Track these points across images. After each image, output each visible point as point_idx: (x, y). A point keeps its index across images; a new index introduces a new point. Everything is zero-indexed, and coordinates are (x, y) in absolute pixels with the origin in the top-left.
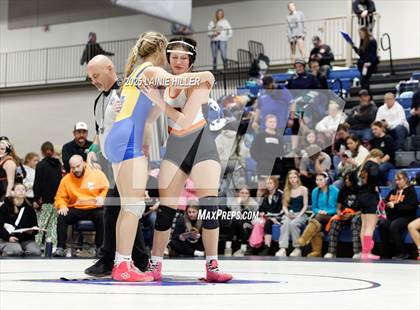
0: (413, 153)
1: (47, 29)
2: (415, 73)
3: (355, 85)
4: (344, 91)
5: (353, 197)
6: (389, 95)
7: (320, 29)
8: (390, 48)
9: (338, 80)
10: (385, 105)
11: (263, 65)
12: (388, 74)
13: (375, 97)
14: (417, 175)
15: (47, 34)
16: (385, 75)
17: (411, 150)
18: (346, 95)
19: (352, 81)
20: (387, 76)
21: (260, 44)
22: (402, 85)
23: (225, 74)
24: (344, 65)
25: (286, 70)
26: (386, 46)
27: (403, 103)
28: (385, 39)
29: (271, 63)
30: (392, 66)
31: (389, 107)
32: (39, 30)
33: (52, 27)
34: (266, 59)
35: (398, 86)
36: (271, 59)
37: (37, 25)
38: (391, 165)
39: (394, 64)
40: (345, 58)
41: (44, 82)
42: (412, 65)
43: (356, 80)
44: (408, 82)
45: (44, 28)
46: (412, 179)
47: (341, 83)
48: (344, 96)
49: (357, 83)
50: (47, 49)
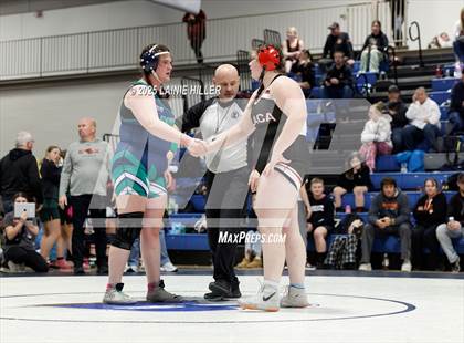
0: (444, 154)
1: (40, 15)
4: (369, 86)
7: (342, 16)
8: (419, 38)
12: (417, 66)
13: (404, 92)
15: (39, 21)
16: (413, 67)
18: (371, 89)
20: (416, 69)
21: (277, 33)
26: (415, 35)
28: (414, 27)
30: (421, 57)
31: (421, 103)
32: (31, 16)
33: (45, 13)
37: (30, 11)
39: (423, 54)
42: (443, 56)
45: (36, 14)
46: (444, 183)
48: (369, 91)
49: (383, 76)
50: (41, 38)
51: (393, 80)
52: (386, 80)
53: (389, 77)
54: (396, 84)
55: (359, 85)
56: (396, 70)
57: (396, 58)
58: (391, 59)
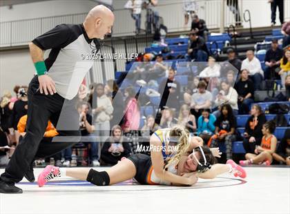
0: (265, 92)
1: (11, 8)
2: (267, 37)
3: (226, 46)
4: (219, 50)
5: (227, 122)
6: (249, 52)
7: (202, 7)
8: (250, 20)
9: (215, 42)
10: (247, 59)
11: (163, 32)
12: (249, 38)
13: (240, 54)
14: (269, 107)
15: (11, 11)
16: (247, 38)
17: (266, 90)
19: (224, 43)
20: (248, 40)
22: (258, 45)
23: (136, 39)
24: (218, 32)
25: (179, 36)
26: (247, 18)
27: (260, 57)
28: (247, 13)
29: (169, 31)
30: (251, 32)
31: (250, 60)
32: (5, 8)
33: (14, 6)
34: (165, 28)
35: (255, 46)
36: (168, 28)
37: (4, 5)
38: (252, 100)
39: (253, 31)
40: (219, 27)
41: (9, 45)
42: (265, 31)
43: (227, 42)
44: (263, 43)
45: (8, 7)
46: (266, 110)
47: (216, 44)
48: (219, 53)
49: (228, 44)
50: (11, 22)
51: (234, 47)
52: (230, 46)
54: (236, 49)
55: (212, 50)
56: (235, 40)
57: (236, 33)
58: (232, 33)
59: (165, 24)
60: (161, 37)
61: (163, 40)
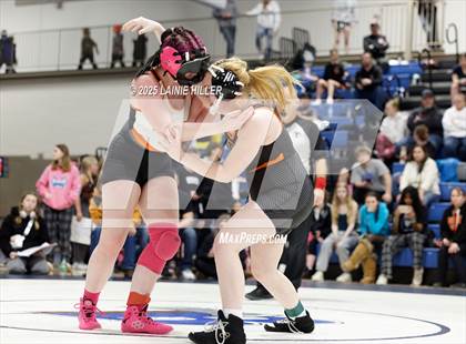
1: (60, 6)
3: (414, 83)
4: (402, 90)
6: (459, 97)
8: (456, 41)
9: (395, 78)
10: (453, 108)
13: (439, 98)
15: (60, 12)
16: (448, 71)
18: (404, 93)
19: (411, 78)
21: (306, 32)
24: (402, 59)
26: (452, 38)
28: (452, 30)
31: (458, 110)
32: (51, 7)
33: (66, 5)
34: (312, 50)
40: (403, 49)
43: (416, 76)
45: (56, 5)
47: (398, 80)
48: (402, 95)
49: (418, 81)
50: (60, 30)
51: (427, 85)
52: (420, 84)
53: (423, 81)
54: (431, 88)
55: (392, 89)
56: (430, 74)
57: (432, 62)
58: (426, 62)
59: (313, 43)
60: (305, 65)
61: (308, 70)
